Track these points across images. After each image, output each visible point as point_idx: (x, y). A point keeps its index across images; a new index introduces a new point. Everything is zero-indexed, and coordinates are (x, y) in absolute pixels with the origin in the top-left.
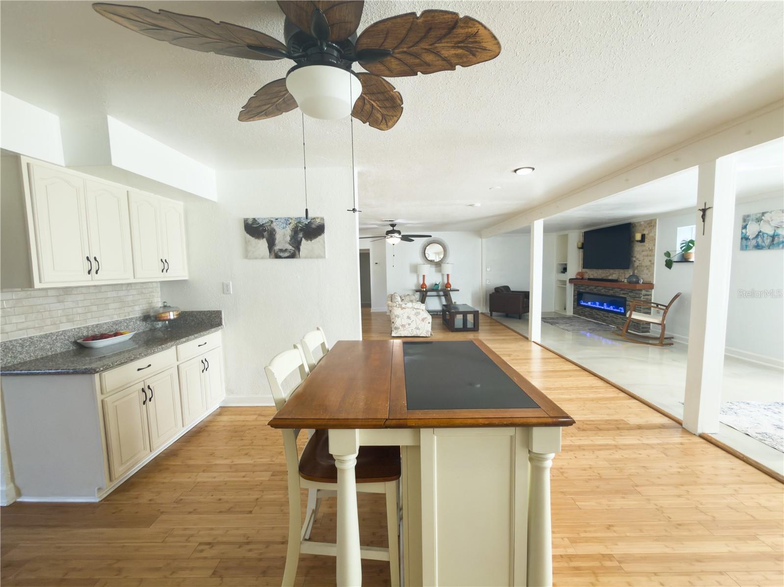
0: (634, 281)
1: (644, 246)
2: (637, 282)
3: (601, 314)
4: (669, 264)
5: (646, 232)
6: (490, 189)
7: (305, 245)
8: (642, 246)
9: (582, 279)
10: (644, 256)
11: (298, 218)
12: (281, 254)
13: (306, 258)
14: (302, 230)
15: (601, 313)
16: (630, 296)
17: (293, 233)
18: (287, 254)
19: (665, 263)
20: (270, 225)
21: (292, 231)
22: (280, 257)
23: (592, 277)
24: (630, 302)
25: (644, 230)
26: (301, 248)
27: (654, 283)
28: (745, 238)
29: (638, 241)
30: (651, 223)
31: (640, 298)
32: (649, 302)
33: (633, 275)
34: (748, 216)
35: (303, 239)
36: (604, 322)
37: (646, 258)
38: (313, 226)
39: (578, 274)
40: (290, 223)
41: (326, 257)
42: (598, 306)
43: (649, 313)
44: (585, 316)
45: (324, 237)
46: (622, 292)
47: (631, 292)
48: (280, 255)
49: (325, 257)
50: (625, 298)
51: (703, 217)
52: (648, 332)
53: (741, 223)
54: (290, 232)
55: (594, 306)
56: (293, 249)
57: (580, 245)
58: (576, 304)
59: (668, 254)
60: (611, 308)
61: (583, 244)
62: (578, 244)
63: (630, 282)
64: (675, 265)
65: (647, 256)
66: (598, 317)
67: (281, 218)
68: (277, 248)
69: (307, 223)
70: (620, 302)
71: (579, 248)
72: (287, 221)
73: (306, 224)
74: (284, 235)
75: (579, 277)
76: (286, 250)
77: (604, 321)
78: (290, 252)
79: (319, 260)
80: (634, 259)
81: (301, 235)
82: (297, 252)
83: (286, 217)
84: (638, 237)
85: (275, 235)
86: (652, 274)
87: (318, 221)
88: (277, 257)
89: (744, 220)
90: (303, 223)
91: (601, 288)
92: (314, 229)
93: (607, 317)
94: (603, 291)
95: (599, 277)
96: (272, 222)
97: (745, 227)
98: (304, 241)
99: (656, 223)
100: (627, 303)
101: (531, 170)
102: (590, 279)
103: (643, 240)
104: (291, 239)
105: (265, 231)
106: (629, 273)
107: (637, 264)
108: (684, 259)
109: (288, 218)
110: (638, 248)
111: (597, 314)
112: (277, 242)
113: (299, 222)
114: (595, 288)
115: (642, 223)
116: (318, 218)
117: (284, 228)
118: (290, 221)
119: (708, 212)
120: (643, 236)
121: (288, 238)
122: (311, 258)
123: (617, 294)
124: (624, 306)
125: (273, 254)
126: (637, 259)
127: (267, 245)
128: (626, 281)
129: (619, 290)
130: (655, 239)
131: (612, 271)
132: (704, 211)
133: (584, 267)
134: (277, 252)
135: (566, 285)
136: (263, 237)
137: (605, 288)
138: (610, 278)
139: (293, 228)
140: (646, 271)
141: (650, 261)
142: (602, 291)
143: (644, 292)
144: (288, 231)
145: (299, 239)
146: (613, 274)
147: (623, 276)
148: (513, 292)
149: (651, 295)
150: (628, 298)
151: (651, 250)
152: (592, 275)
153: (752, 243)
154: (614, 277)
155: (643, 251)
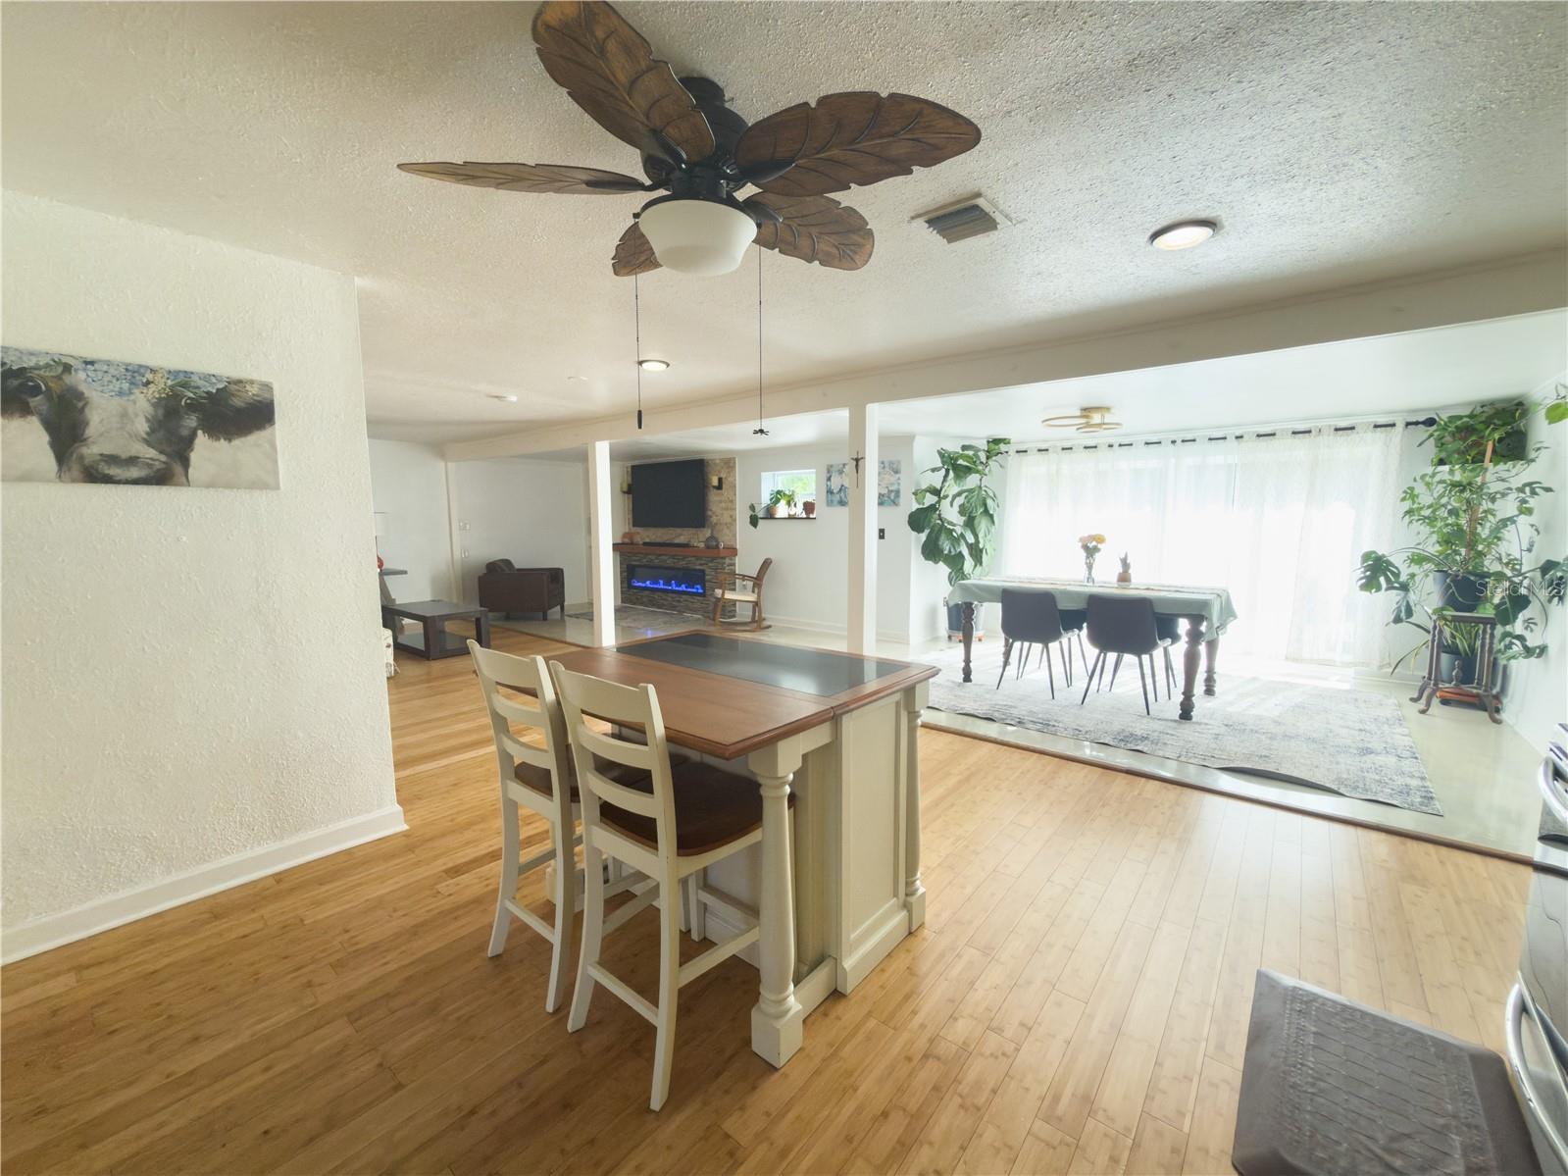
0: (712, 545)
1: (723, 494)
2: (717, 547)
4: (754, 521)
5: (723, 476)
6: (570, 378)
7: (206, 451)
8: (719, 494)
9: (632, 544)
10: (721, 508)
11: (178, 372)
12: (114, 471)
13: (210, 485)
14: (193, 406)
15: (669, 597)
16: (710, 568)
17: (161, 412)
18: (135, 473)
19: (749, 520)
20: (59, 378)
21: (155, 406)
22: (108, 480)
23: (647, 540)
24: (710, 575)
25: (719, 472)
26: (194, 457)
27: (738, 547)
28: (830, 492)
29: (714, 487)
30: (729, 463)
31: (724, 569)
32: (734, 573)
33: (712, 537)
34: (832, 466)
35: (200, 432)
37: (725, 512)
38: (237, 402)
39: (625, 535)
40: (148, 383)
41: (281, 485)
42: (662, 587)
43: (734, 590)
44: (642, 604)
45: (273, 435)
46: (699, 562)
47: (711, 561)
48: (107, 472)
49: (277, 487)
50: (703, 571)
51: (857, 466)
52: (734, 616)
53: (825, 475)
54: (150, 410)
55: (655, 586)
56: (163, 458)
57: (625, 489)
58: (626, 585)
59: (752, 508)
60: (683, 588)
61: (630, 486)
62: (621, 484)
63: (708, 547)
64: (761, 522)
65: (727, 509)
66: (665, 603)
67: (108, 363)
68: (92, 450)
69: (214, 391)
70: (695, 577)
71: (624, 492)
72: (136, 375)
73: (207, 393)
74: (124, 415)
75: (627, 540)
76: (132, 461)
77: (674, 608)
78: (149, 466)
79: (256, 493)
80: (709, 513)
81: (191, 421)
82: (178, 469)
83: (128, 361)
84: (715, 482)
85: (82, 410)
86: (735, 536)
87: (253, 390)
88: (93, 475)
89: (828, 472)
90: (198, 388)
91: (666, 557)
92: (238, 411)
93: (679, 601)
94: (670, 562)
95: (658, 540)
96: (67, 368)
97: (829, 479)
98: (201, 439)
99: (735, 463)
100: (707, 577)
101: (664, 366)
102: (645, 544)
103: (720, 487)
104: (153, 431)
105: (35, 391)
106: (707, 533)
107: (714, 519)
108: (770, 514)
109: (140, 366)
110: (714, 499)
111: (661, 599)
112: (91, 431)
113: (185, 385)
114: (657, 559)
115: (718, 461)
116: (252, 382)
117: (121, 393)
118: (149, 376)
119: (860, 463)
120: (720, 480)
121: (142, 427)
122: (229, 486)
123: (691, 566)
124: (703, 583)
125: (76, 470)
126: (714, 513)
127: (45, 438)
128: (702, 545)
129: (693, 559)
130: (735, 486)
131: (679, 530)
132: (857, 460)
133: (634, 526)
134: (97, 462)
136: (25, 411)
137: (673, 557)
138: (677, 541)
139: (160, 399)
140: (726, 531)
141: (731, 516)
142: (668, 562)
143: (727, 561)
144: (142, 405)
145: (185, 432)
146: (681, 535)
147: (698, 538)
148: (519, 570)
149: (734, 565)
150: (708, 571)
151: (732, 501)
152: (648, 536)
153: (837, 498)
154: (682, 540)
155: (721, 502)
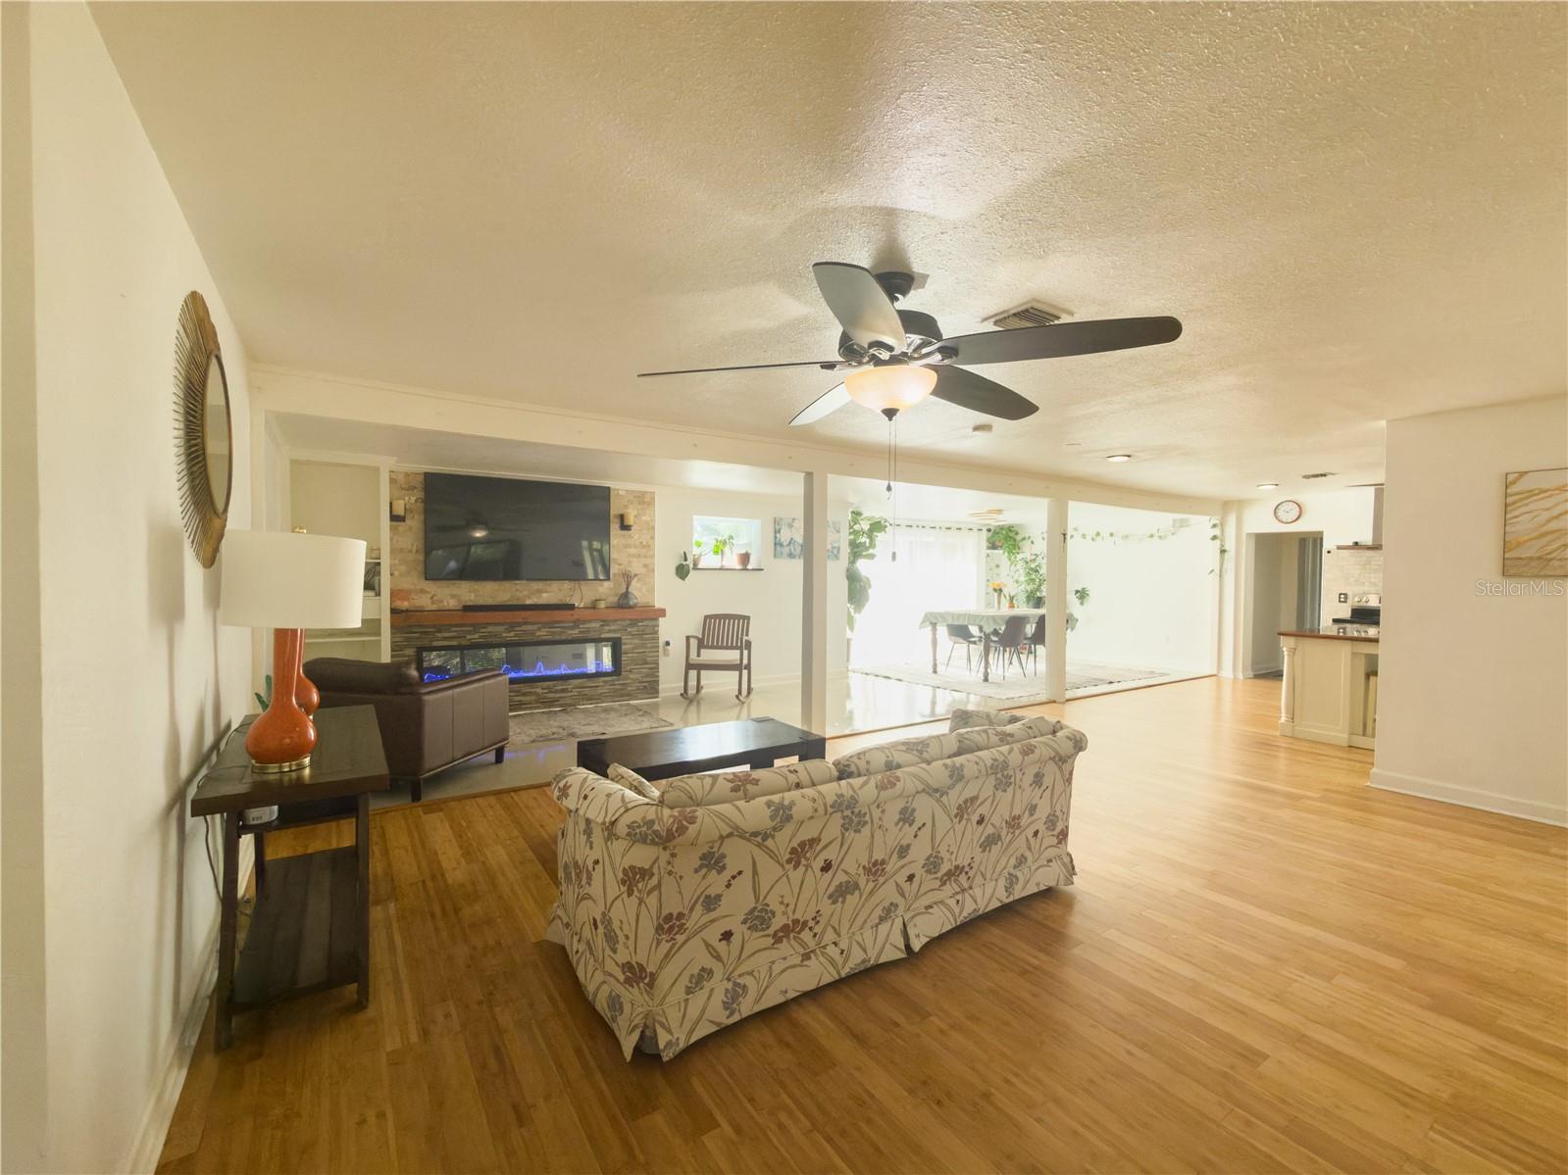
0: (624, 602)
1: (631, 537)
3: (539, 691)
4: (682, 572)
8: (624, 536)
10: (629, 555)
16: (630, 634)
19: (675, 570)
25: (626, 507)
28: (777, 544)
30: (642, 496)
34: (781, 519)
36: (554, 706)
37: (635, 560)
46: (607, 628)
53: (772, 528)
64: (693, 573)
65: (636, 556)
86: (652, 590)
89: (777, 524)
91: (535, 627)
93: (563, 691)
95: (489, 601)
97: (777, 531)
100: (624, 648)
103: (623, 526)
111: (524, 694)
115: (621, 493)
120: (623, 519)
126: (616, 561)
129: (596, 625)
130: (653, 529)
131: (536, 585)
135: (378, 633)
137: (547, 625)
138: (528, 602)
140: (638, 584)
141: (645, 566)
142: (538, 634)
146: (540, 591)
149: (657, 630)
150: (625, 639)
151: (648, 546)
152: (453, 596)
153: (786, 550)
154: (546, 598)
155: (627, 546)
